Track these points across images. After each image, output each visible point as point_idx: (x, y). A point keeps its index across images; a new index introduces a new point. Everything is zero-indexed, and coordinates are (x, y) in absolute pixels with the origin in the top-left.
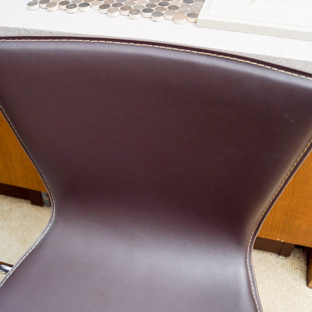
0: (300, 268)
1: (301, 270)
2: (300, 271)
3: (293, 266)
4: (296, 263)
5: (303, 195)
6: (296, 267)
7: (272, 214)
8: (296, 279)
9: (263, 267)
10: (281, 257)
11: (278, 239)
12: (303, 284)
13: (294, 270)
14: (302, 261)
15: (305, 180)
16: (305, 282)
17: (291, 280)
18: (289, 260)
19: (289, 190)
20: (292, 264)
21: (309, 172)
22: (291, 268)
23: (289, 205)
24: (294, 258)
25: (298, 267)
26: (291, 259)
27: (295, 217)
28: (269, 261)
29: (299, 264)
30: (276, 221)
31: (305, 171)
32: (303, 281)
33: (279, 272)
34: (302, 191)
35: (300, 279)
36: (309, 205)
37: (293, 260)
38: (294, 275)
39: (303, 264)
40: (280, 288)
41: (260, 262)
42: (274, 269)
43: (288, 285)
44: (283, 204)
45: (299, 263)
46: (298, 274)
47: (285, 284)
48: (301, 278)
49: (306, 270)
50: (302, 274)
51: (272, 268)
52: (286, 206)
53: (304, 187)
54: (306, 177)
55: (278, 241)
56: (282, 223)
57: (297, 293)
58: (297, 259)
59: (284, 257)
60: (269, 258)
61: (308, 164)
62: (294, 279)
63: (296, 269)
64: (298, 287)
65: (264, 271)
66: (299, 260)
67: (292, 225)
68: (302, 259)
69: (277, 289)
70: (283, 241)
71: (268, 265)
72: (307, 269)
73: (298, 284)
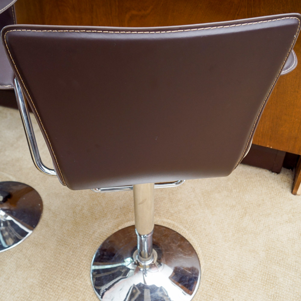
0: (288, 181)
1: (289, 183)
3: (283, 179)
4: (285, 178)
5: (284, 104)
6: (285, 180)
9: (259, 178)
10: (274, 173)
11: (268, 146)
15: (284, 90)
16: (291, 191)
17: (279, 188)
18: (280, 176)
20: (282, 178)
22: (280, 180)
23: (274, 114)
24: (284, 175)
25: (286, 181)
26: (281, 175)
27: (279, 125)
28: (264, 175)
30: (266, 129)
32: (289, 190)
33: (271, 182)
34: (283, 101)
35: (287, 188)
37: (283, 176)
38: (282, 185)
39: (290, 179)
40: (270, 192)
41: (257, 175)
42: (267, 180)
43: (276, 191)
45: (288, 178)
46: (286, 185)
47: (274, 190)
49: (292, 183)
50: (289, 185)
51: (266, 180)
53: (285, 96)
55: (268, 147)
57: (283, 196)
58: (286, 175)
59: (276, 174)
60: (264, 173)
62: (282, 188)
63: (284, 182)
64: (284, 193)
65: (259, 180)
66: (288, 176)
67: (278, 132)
68: (290, 176)
69: (267, 192)
70: (271, 147)
71: (262, 177)
73: (285, 191)
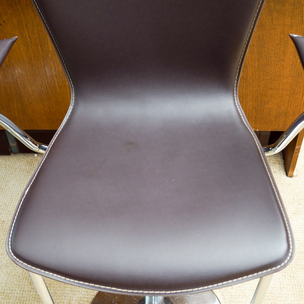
0: (278, 162)
2: (278, 164)
4: (273, 159)
5: (268, 77)
7: (244, 103)
8: (276, 172)
12: (283, 175)
13: (272, 165)
14: (278, 156)
15: (267, 61)
19: (255, 75)
21: (270, 52)
23: (257, 90)
25: (275, 162)
27: (264, 102)
29: (276, 159)
30: (249, 110)
31: (267, 52)
34: (267, 73)
36: (275, 87)
39: (279, 158)
44: (252, 90)
46: (277, 168)
48: (280, 170)
50: (280, 167)
52: (255, 91)
53: (268, 68)
54: (268, 59)
56: (254, 111)
57: (279, 183)
61: (268, 45)
63: (274, 164)
64: (278, 178)
67: (264, 111)
70: (257, 130)
72: (284, 162)
73: (278, 176)
